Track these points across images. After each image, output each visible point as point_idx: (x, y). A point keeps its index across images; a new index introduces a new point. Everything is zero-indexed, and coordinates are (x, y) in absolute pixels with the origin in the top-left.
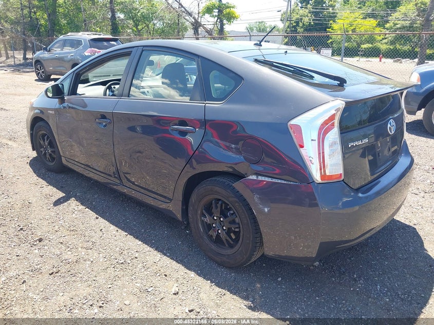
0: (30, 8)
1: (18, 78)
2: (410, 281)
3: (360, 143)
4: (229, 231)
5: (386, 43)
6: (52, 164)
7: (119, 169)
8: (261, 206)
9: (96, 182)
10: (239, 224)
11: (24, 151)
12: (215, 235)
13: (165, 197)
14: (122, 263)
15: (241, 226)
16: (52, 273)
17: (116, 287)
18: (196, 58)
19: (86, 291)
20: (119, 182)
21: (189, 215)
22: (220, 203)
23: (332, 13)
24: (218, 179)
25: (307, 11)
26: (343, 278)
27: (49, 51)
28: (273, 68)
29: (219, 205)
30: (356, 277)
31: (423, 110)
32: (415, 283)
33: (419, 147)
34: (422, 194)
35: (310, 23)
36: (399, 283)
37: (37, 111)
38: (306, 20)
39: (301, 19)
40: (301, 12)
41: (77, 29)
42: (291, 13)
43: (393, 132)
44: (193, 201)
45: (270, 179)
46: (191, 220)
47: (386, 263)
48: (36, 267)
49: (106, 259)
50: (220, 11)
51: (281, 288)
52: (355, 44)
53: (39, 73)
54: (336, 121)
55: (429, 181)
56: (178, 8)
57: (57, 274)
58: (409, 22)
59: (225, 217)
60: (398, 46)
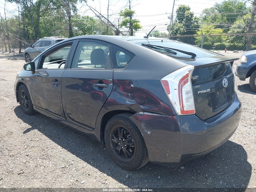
0: (24, 24)
1: (15, 63)
2: (241, 178)
3: (205, 91)
4: (128, 148)
5: (228, 42)
6: (27, 110)
7: (64, 111)
8: (146, 130)
9: (53, 120)
10: (134, 143)
11: (13, 103)
12: (120, 149)
13: (90, 127)
14: (63, 167)
15: (135, 144)
16: (20, 174)
17: (58, 182)
18: (109, 45)
19: (39, 184)
20: (65, 119)
21: (105, 138)
22: (122, 130)
23: (197, 26)
24: (121, 115)
25: (182, 24)
26: (199, 177)
27: (33, 47)
28: (153, 49)
29: (122, 132)
30: (207, 176)
31: (249, 78)
32: (244, 180)
33: (247, 99)
34: (249, 126)
35: (184, 31)
36: (234, 180)
37: (20, 79)
38: (182, 29)
39: (179, 29)
40: (179, 25)
41: (50, 35)
42: (173, 26)
43: (226, 86)
44: (107, 129)
45: (151, 113)
46: (106, 141)
47: (226, 167)
48: (10, 170)
49: (53, 165)
50: (131, 24)
51: (160, 183)
52: (211, 43)
53: (27, 60)
54: (189, 78)
55: (253, 119)
56: (107, 23)
57: (23, 174)
58: (242, 30)
59: (126, 138)
60: (236, 44)
